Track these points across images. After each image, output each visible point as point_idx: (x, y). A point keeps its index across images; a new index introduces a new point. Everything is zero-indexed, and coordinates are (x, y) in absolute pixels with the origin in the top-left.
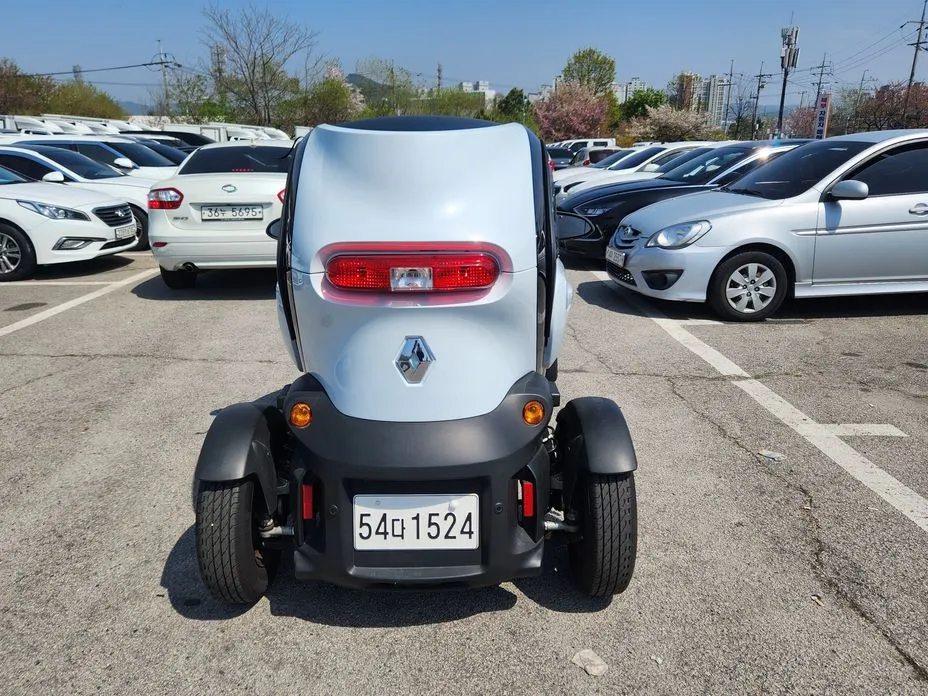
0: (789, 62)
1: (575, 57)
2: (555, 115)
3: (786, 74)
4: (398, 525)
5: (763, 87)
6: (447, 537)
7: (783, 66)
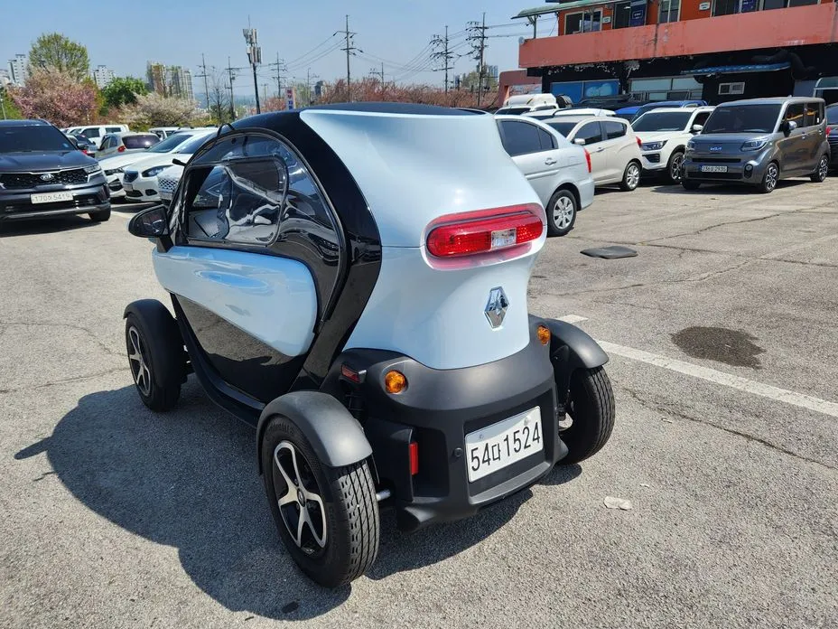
0: (255, 58)
1: (39, 41)
2: (36, 100)
3: (255, 69)
4: (496, 449)
5: (234, 78)
6: (526, 447)
7: (250, 62)
